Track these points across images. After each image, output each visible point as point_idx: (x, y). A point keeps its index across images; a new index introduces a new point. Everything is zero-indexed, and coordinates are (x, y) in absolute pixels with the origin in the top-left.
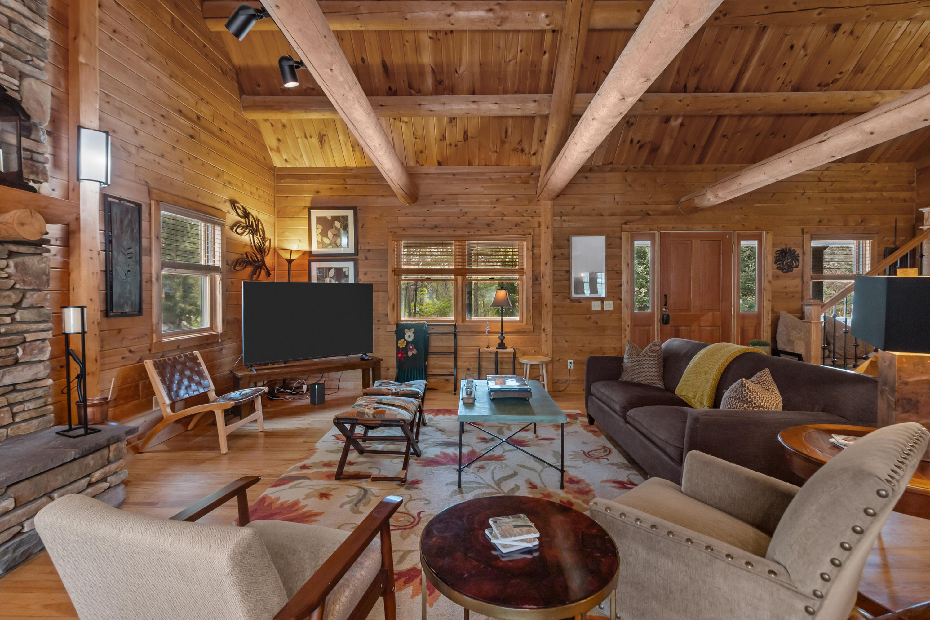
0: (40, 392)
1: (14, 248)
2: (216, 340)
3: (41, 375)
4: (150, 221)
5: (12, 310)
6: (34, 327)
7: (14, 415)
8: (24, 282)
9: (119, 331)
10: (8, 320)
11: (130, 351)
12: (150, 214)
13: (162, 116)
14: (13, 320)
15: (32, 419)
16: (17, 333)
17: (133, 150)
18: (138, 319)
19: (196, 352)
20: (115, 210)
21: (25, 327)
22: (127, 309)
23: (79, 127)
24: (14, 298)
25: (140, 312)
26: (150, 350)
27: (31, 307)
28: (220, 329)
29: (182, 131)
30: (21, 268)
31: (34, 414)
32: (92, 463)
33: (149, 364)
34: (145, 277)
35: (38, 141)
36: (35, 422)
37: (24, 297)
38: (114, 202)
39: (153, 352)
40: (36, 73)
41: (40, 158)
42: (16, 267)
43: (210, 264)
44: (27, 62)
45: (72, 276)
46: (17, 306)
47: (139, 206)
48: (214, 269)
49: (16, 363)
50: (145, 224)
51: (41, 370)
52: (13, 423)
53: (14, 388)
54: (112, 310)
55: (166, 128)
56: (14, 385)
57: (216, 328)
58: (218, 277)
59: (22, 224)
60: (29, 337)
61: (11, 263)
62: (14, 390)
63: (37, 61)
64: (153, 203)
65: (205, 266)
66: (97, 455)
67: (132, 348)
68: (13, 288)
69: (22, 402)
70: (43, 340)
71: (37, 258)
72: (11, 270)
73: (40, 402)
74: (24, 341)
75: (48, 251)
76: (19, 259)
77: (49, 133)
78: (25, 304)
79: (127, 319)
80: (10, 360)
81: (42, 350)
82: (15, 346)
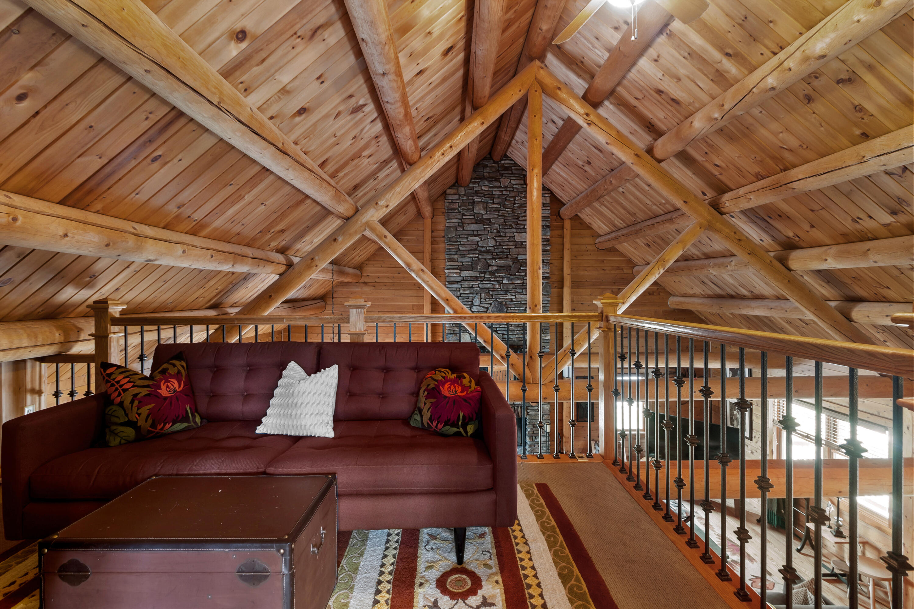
8: (543, 412)
27: (545, 420)
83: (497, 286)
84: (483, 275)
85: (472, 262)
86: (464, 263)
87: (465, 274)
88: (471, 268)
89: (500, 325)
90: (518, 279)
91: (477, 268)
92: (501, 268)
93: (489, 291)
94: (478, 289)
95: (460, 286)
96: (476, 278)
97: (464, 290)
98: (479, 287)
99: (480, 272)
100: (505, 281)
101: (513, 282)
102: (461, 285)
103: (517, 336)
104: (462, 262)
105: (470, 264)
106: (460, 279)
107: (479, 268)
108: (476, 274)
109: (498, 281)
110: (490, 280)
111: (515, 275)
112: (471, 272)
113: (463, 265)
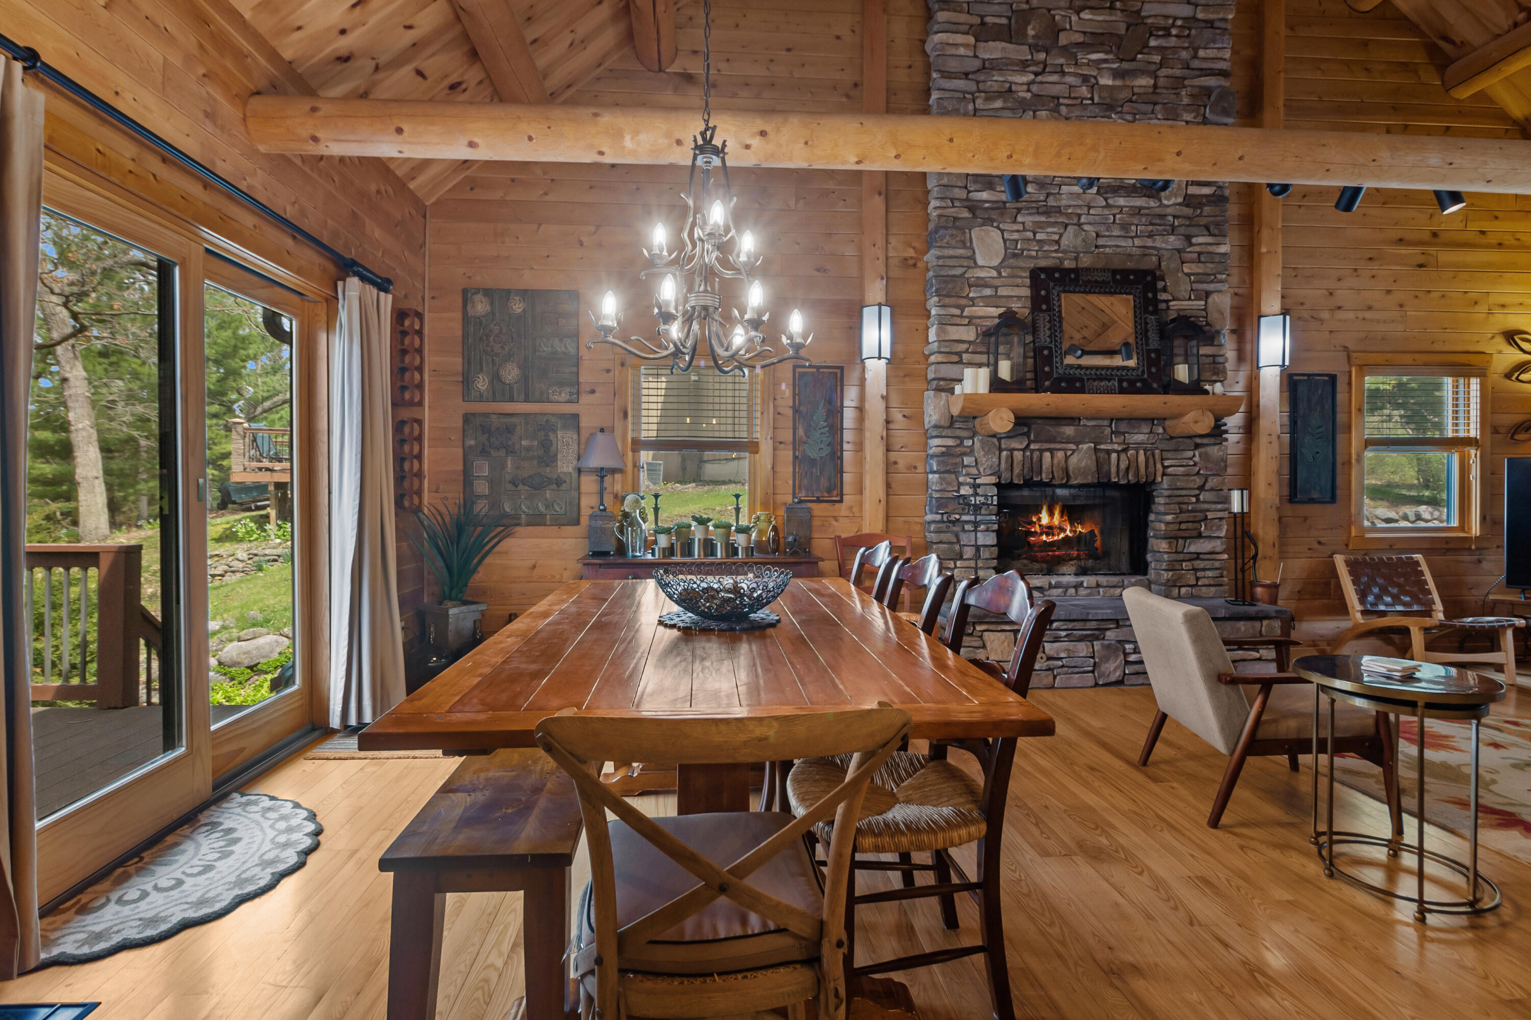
0: (1217, 564)
1: (1199, 441)
2: (1467, 546)
3: (1218, 549)
4: (1350, 392)
5: (1197, 492)
6: (1213, 506)
7: (1198, 579)
8: (1206, 468)
9: (1306, 519)
10: (1194, 500)
11: (1319, 543)
12: (1350, 383)
13: (1370, 259)
14: (1198, 500)
15: (1210, 585)
16: (1201, 511)
17: (1325, 315)
18: (1330, 508)
19: (1418, 557)
20: (1302, 390)
21: (1206, 506)
22: (1315, 495)
23: (1260, 317)
24: (1199, 481)
25: (1333, 499)
26: (1347, 545)
27: (1212, 489)
28: (1475, 529)
29: (1405, 265)
30: (1205, 457)
31: (1212, 582)
32: (1243, 629)
33: (1339, 560)
34: (1340, 459)
35: (1220, 345)
36: (1213, 589)
37: (1206, 481)
38: (1300, 381)
39: (1351, 547)
40: (1219, 286)
41: (1221, 360)
42: (1200, 456)
43: (1462, 434)
44: (1212, 282)
45: (1254, 462)
46: (1201, 488)
47: (1333, 378)
48: (1468, 442)
49: (1200, 536)
50: (1341, 397)
51: (1218, 545)
52: (1196, 585)
53: (1198, 556)
54: (1296, 496)
55: (1374, 272)
56: (1198, 554)
57: (1470, 528)
58: (1473, 453)
59: (1196, 422)
60: (1210, 515)
61: (1197, 453)
62: (1198, 558)
63: (1219, 276)
64: (1354, 370)
65: (1453, 438)
66: (1249, 624)
67: (1322, 540)
68: (1198, 473)
69: (1204, 570)
70: (1221, 519)
71: (1217, 447)
72: (1197, 459)
73: (1216, 573)
74: (1206, 518)
75: (1226, 440)
76: (1202, 450)
77: (1233, 331)
78: (1207, 487)
79: (1317, 506)
80: (1195, 533)
81: (1219, 528)
82: (1199, 522)
83: (1084, 91)
84: (1042, 56)
85: (1009, 18)
86: (989, 20)
87: (994, 50)
88: (1007, 34)
89: (1090, 208)
90: (1144, 72)
91: (1025, 35)
92: (1095, 41)
93: (1059, 105)
94: (1028, 95)
95: (972, 87)
96: (1024, 65)
97: (987, 99)
98: (1029, 90)
99: (1034, 48)
100: (1106, 81)
101: (1128, 83)
102: (978, 82)
103: (1137, 242)
104: (982, 17)
105: (1004, 21)
106: (977, 64)
107: (1031, 32)
108: (1024, 53)
109: (1085, 79)
110: (1063, 73)
111: (1134, 59)
112: (1008, 45)
113: (983, 24)
